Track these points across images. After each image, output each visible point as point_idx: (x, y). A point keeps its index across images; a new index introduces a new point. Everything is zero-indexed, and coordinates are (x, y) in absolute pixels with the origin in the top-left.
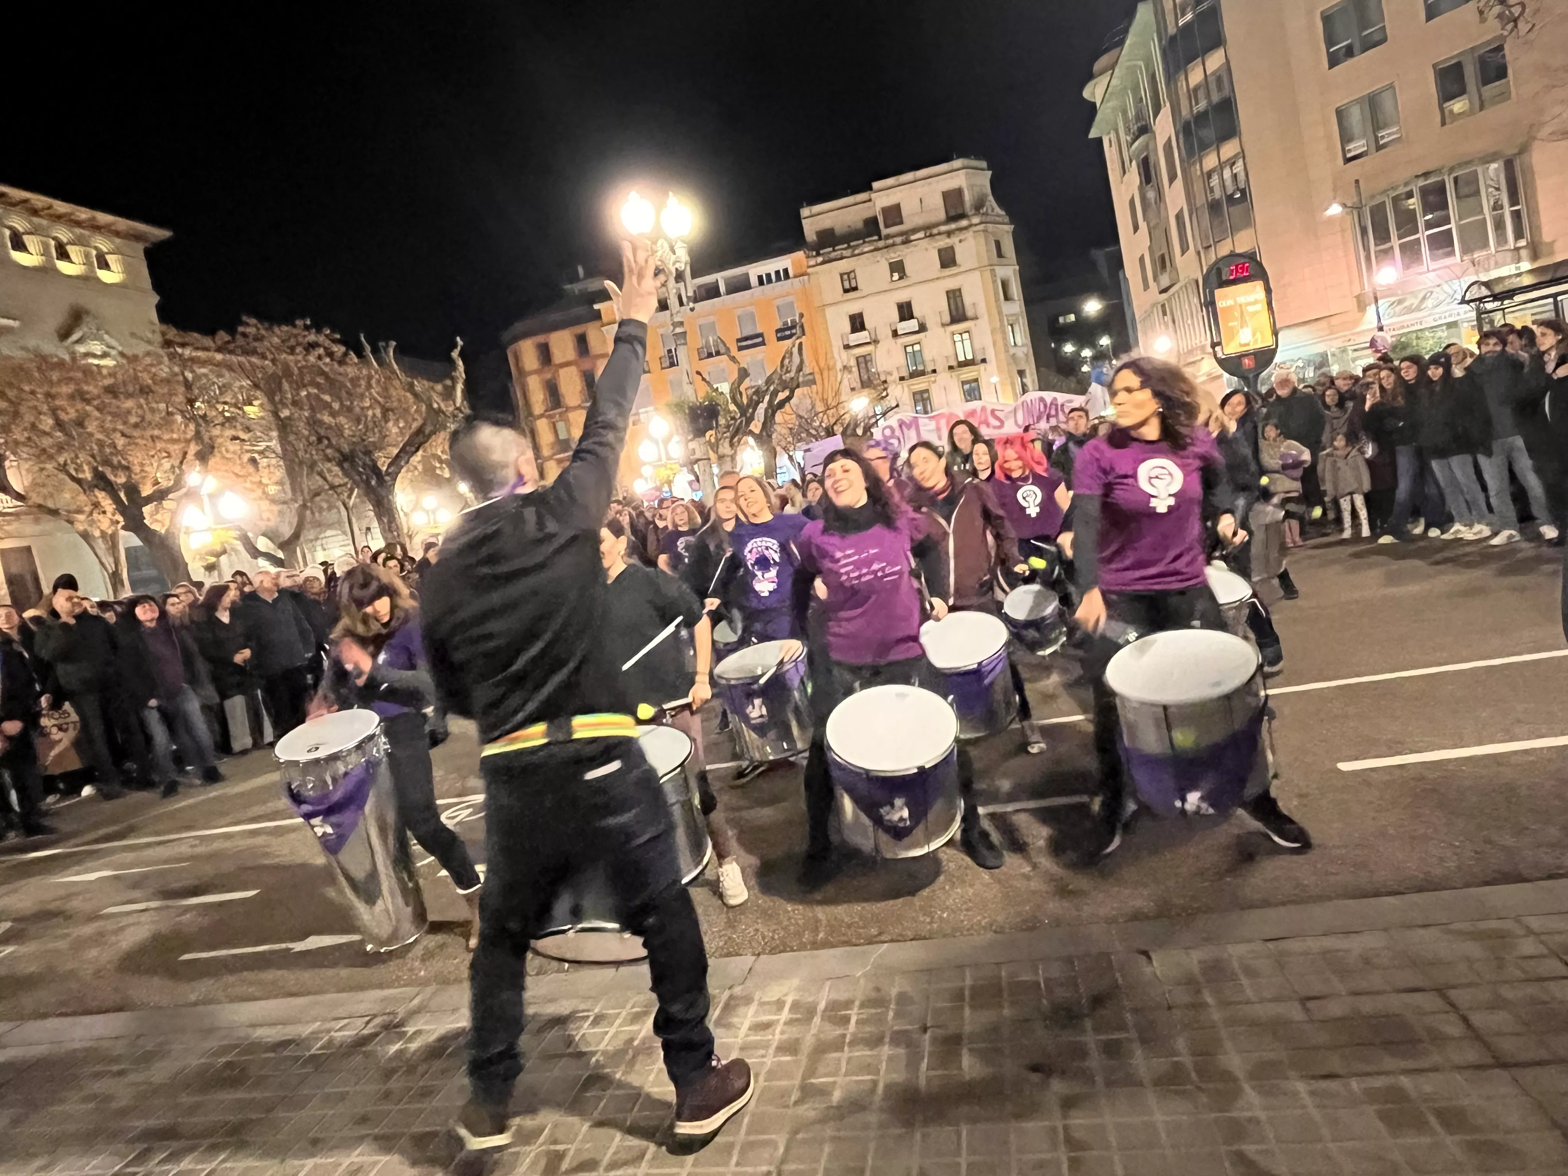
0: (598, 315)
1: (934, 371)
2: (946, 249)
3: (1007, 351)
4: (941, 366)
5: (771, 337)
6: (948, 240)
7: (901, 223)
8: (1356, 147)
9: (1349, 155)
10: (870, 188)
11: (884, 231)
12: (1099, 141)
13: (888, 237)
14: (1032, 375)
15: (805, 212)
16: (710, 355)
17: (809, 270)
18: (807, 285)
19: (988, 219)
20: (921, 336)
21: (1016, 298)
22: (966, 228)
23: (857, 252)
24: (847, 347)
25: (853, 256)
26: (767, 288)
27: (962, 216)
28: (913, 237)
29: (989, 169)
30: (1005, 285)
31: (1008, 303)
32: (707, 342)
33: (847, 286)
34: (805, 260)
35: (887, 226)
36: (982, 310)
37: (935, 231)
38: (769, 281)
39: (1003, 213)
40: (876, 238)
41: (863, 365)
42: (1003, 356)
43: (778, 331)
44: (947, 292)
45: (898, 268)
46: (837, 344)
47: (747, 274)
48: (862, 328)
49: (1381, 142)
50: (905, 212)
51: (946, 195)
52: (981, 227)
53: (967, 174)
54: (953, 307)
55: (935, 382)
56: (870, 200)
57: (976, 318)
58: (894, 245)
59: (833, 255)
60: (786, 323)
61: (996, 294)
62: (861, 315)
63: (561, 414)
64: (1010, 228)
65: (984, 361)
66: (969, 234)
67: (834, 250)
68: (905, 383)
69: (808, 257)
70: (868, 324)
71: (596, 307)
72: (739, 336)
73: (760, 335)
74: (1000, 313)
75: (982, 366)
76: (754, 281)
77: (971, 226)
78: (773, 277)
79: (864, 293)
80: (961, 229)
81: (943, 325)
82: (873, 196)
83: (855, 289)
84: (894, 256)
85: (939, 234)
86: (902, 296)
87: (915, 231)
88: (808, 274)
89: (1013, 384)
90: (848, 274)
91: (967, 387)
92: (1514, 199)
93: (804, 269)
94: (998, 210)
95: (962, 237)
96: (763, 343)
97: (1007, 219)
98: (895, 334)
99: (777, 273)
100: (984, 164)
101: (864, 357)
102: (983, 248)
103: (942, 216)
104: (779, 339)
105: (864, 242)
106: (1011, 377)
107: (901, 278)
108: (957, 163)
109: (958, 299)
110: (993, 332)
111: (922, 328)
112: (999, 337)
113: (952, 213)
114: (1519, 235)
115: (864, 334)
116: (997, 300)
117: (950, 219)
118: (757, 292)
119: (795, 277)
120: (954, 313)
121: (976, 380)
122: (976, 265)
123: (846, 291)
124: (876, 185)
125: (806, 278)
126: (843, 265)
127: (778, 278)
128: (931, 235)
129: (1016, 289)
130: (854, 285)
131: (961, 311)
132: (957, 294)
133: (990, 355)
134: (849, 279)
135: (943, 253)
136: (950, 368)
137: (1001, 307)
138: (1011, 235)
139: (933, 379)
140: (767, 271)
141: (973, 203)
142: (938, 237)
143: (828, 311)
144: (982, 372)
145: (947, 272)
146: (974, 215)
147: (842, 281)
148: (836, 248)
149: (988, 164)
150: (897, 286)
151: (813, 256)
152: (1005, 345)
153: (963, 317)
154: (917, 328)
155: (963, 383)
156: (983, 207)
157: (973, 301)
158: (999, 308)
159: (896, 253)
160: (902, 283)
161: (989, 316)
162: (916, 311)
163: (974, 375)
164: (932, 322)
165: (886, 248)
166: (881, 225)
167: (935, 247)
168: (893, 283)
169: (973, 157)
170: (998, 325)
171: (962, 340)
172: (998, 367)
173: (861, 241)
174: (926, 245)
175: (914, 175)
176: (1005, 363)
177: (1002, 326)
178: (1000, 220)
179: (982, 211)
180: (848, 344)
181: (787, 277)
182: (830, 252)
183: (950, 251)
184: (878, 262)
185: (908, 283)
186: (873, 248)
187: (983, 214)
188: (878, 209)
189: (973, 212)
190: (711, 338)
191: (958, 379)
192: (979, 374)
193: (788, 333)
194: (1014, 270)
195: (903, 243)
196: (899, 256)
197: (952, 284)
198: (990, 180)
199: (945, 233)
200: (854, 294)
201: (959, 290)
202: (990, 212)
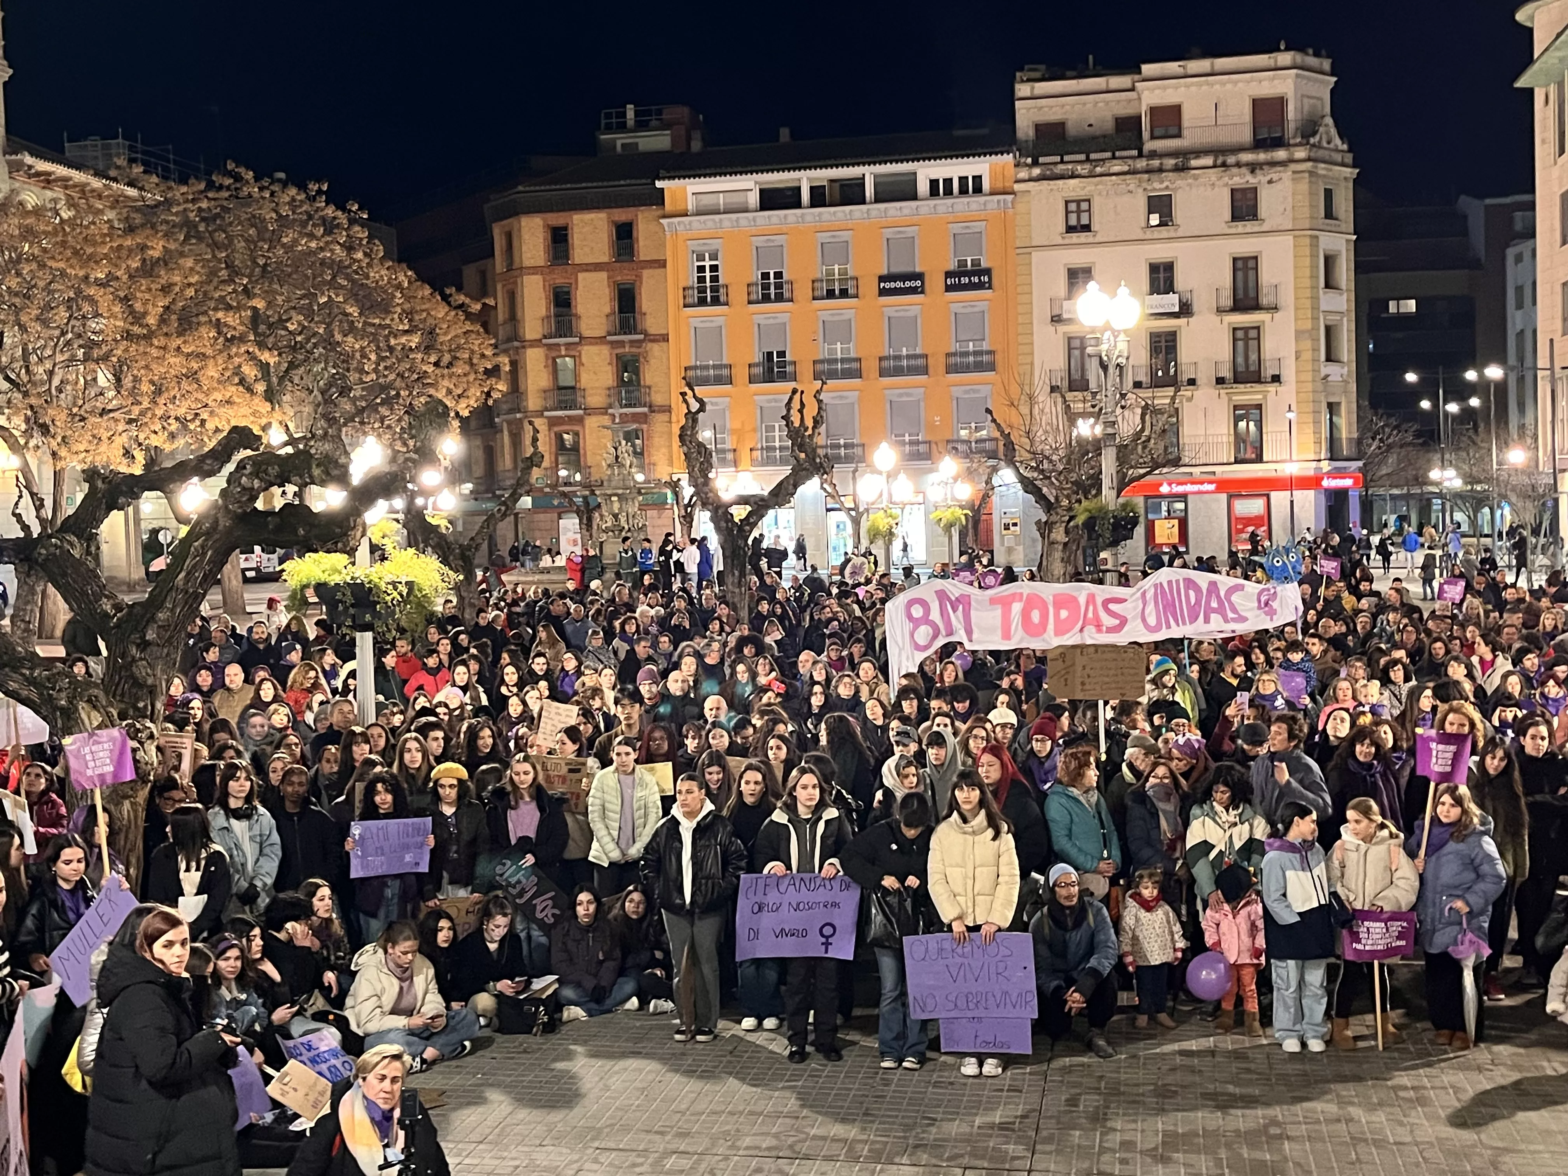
0: (658, 198)
1: (1192, 382)
2: (1244, 191)
3: (1316, 371)
4: (1205, 376)
5: (935, 282)
6: (1250, 177)
7: (1179, 135)
10: (1137, 72)
11: (1149, 145)
12: (1530, 92)
13: (1153, 155)
14: (1349, 412)
15: (1022, 90)
16: (830, 294)
17: (1017, 187)
18: (1010, 211)
19: (1321, 153)
20: (1182, 321)
21: (1343, 285)
22: (1283, 164)
23: (1098, 170)
24: (1057, 319)
25: (1092, 175)
26: (943, 204)
27: (1279, 143)
28: (1194, 163)
29: (1332, 74)
30: (1329, 261)
31: (1331, 293)
32: (830, 273)
33: (1073, 221)
34: (1011, 170)
35: (1153, 137)
36: (1287, 298)
37: (1231, 160)
38: (948, 192)
39: (1345, 147)
40: (1135, 153)
41: (1079, 354)
42: (1309, 376)
43: (948, 274)
44: (1235, 260)
45: (1160, 206)
46: (1041, 313)
47: (914, 175)
50: (1188, 118)
51: (1257, 104)
52: (1309, 165)
53: (1297, 76)
54: (1240, 284)
55: (1190, 399)
56: (1133, 89)
57: (1275, 309)
58: (1161, 170)
59: (1059, 168)
60: (964, 264)
61: (1314, 277)
62: (1088, 272)
63: (568, 345)
64: (1351, 173)
65: (1276, 379)
66: (1286, 175)
67: (1062, 162)
68: (1142, 393)
69: (1017, 165)
71: (659, 184)
72: (885, 272)
73: (920, 276)
75: (1272, 388)
76: (923, 187)
77: (1291, 161)
78: (955, 185)
79: (1097, 240)
80: (1273, 164)
81: (1220, 311)
82: (1138, 84)
83: (1087, 228)
84: (1159, 186)
85: (1238, 165)
86: (1161, 252)
87: (1198, 153)
88: (1013, 193)
89: (1317, 422)
90: (1078, 202)
91: (1240, 413)
93: (1009, 184)
94: (1338, 141)
95: (1275, 177)
96: (921, 290)
97: (1349, 158)
99: (963, 180)
100: (1326, 64)
101: (1082, 339)
102: (1303, 200)
103: (1246, 135)
104: (949, 288)
105: (1114, 157)
106: (1316, 412)
107: (1162, 224)
108: (1285, 58)
109: (1251, 274)
110: (1299, 334)
111: (1185, 310)
112: (1307, 344)
113: (1263, 134)
116: (1314, 287)
117: (1259, 144)
118: (923, 207)
119: (992, 194)
120: (1241, 295)
121: (1259, 407)
122: (1290, 226)
123: (1070, 229)
124: (1147, 69)
125: (1010, 197)
126: (1072, 188)
127: (963, 191)
128: (1224, 165)
129: (1345, 274)
130: (1084, 221)
131: (1252, 294)
132: (1251, 264)
133: (1289, 374)
134: (1079, 212)
135: (1238, 196)
136: (1220, 381)
137: (1318, 298)
138: (1351, 185)
139: (1189, 394)
140: (948, 176)
141: (1299, 124)
142: (1235, 170)
143: (1036, 255)
144: (1271, 396)
145: (1240, 227)
146: (1299, 145)
147: (1067, 212)
148: (1066, 158)
149: (1333, 65)
150: (1156, 235)
151: (1027, 165)
152: (1315, 360)
153: (1253, 303)
154: (1177, 309)
155: (1236, 408)
156: (1314, 134)
157: (1274, 281)
158: (1315, 299)
159: (1162, 182)
160: (1164, 232)
161: (1297, 309)
162: (1181, 281)
163: (1257, 398)
164: (1203, 303)
165: (1147, 172)
166: (1146, 135)
167: (1227, 185)
168: (1149, 231)
169: (1311, 51)
170: (1308, 325)
171: (1246, 339)
172: (1298, 392)
173: (1108, 154)
174: (1214, 179)
175: (1212, 65)
176: (1309, 387)
177: (1316, 328)
178: (1338, 157)
179: (1312, 140)
180: (1059, 316)
181: (978, 190)
182: (1056, 164)
183: (1250, 195)
184: (1130, 192)
185: (1173, 235)
186: (1126, 168)
187: (1314, 145)
188: (1144, 109)
189: (1298, 140)
190: (836, 267)
191: (1230, 400)
192: (1265, 398)
193: (965, 280)
194: (1348, 241)
195: (1177, 169)
196: (1167, 188)
197: (1244, 247)
198: (1332, 91)
199: (1247, 164)
200: (1083, 237)
201: (1256, 258)
202: (1325, 144)
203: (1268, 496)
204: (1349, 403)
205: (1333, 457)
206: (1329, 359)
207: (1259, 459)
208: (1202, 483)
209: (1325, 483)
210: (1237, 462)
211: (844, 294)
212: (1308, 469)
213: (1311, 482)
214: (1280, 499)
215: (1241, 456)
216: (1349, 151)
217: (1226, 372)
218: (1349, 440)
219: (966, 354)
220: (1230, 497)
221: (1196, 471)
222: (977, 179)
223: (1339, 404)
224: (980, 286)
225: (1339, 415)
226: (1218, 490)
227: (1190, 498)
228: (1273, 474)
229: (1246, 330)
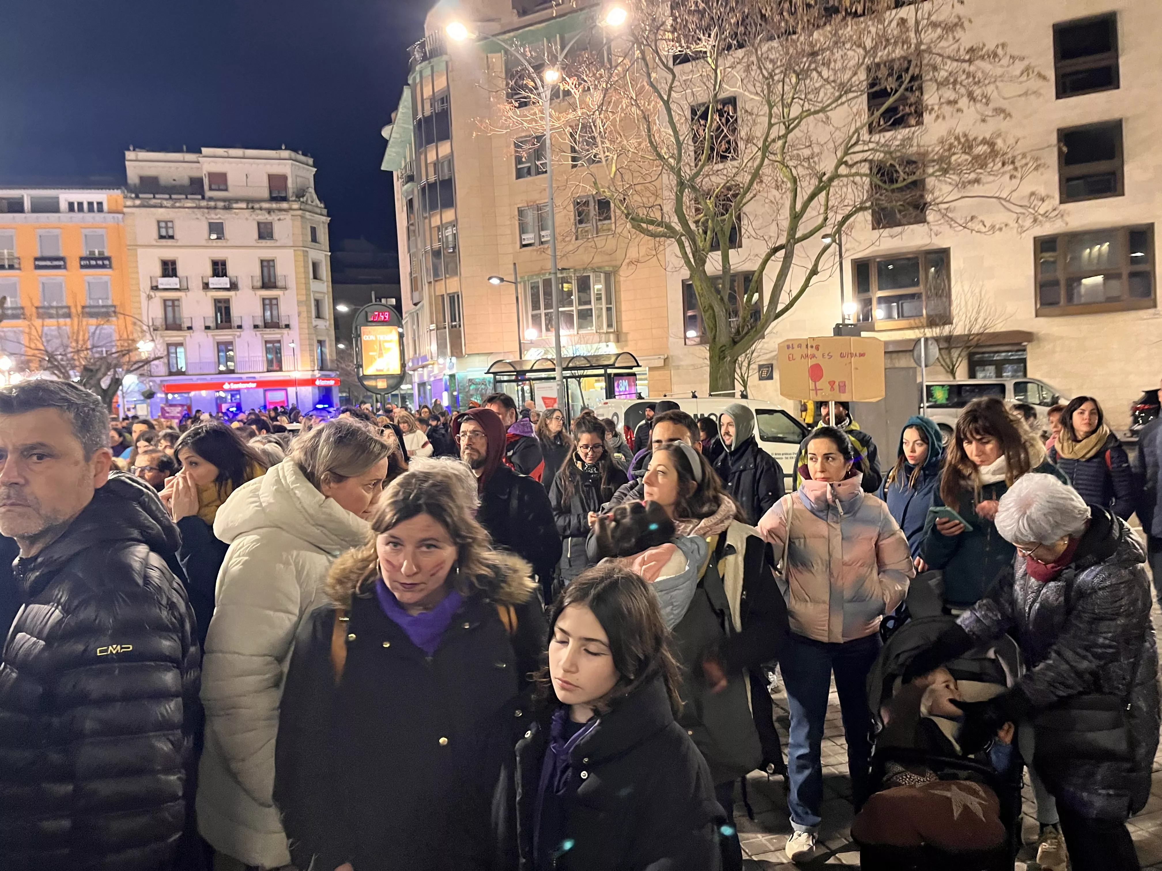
1: (240, 327)
2: (265, 223)
3: (310, 323)
4: (248, 324)
5: (73, 263)
6: (267, 216)
7: (226, 190)
8: (529, 238)
9: (524, 243)
10: (201, 152)
11: (208, 194)
12: (391, 174)
13: (211, 199)
14: (331, 346)
15: (130, 155)
17: (125, 210)
18: (121, 224)
19: (308, 207)
20: (232, 293)
21: (324, 277)
22: (286, 210)
23: (177, 205)
24: (155, 288)
25: (173, 207)
26: (77, 216)
27: (284, 199)
28: (235, 206)
29: (314, 166)
30: (315, 265)
31: (316, 282)
33: (163, 232)
34: (122, 199)
35: (211, 189)
36: (292, 283)
37: (257, 206)
38: (81, 210)
39: (322, 205)
40: (200, 197)
41: (170, 309)
42: (305, 326)
43: (82, 259)
44: (262, 261)
45: (217, 229)
46: (145, 285)
47: (58, 198)
48: (174, 274)
49: (543, 240)
50: (231, 180)
51: (271, 177)
52: (300, 212)
53: (292, 164)
54: (265, 274)
55: (239, 336)
56: (198, 162)
57: (285, 288)
58: (215, 208)
59: (153, 202)
60: (93, 253)
61: (306, 272)
62: (174, 263)
64: (326, 219)
65: (287, 326)
66: (288, 217)
67: (154, 198)
68: (210, 333)
69: (125, 197)
70: (180, 271)
72: (38, 255)
73: (62, 259)
74: (308, 289)
75: (285, 331)
76: (63, 206)
77: (291, 209)
78: (85, 206)
79: (178, 244)
80: (280, 210)
81: (254, 288)
82: (200, 159)
83: (172, 237)
84: (216, 217)
85: (261, 209)
86: (219, 254)
87: (237, 200)
88: (123, 213)
89: (312, 351)
90: (166, 222)
91: (269, 345)
92: (609, 301)
93: (120, 208)
94: (318, 202)
95: (282, 217)
96: (65, 267)
97: (325, 211)
98: (206, 286)
99: (90, 204)
100: (310, 161)
101: (173, 301)
102: (298, 231)
103: (266, 194)
104: (82, 267)
105: (187, 198)
106: (311, 345)
107: (218, 238)
108: (285, 154)
109: (272, 269)
110: (299, 303)
112: (304, 309)
113: (275, 194)
114: (610, 325)
115: (175, 280)
116: (307, 278)
117: (273, 199)
118: (64, 217)
119: (109, 212)
120: (266, 280)
121: (279, 342)
122: (291, 244)
123: (161, 237)
124: (205, 150)
125: (120, 216)
126: (161, 213)
127: (91, 209)
128: (253, 208)
129: (325, 271)
130: (171, 233)
131: (272, 280)
132: (271, 263)
133: (294, 323)
134: (167, 228)
135: (262, 226)
136: (256, 327)
137: (309, 284)
138: (327, 226)
139: (238, 333)
140: (80, 201)
141: (295, 190)
142: (259, 212)
143: (140, 251)
144: (285, 336)
145: (264, 243)
146: (295, 201)
147: (159, 228)
148: (157, 196)
149: (314, 162)
150: (214, 244)
151: (131, 198)
152: (309, 317)
153: (273, 285)
154: (228, 286)
155: (266, 342)
156: (303, 196)
157: (284, 273)
158: (307, 284)
159: (216, 215)
160: (220, 243)
161: (297, 289)
162: (230, 271)
163: (277, 337)
164: (244, 283)
165: (208, 208)
166: (206, 187)
167: (254, 219)
168: (210, 241)
169: (300, 152)
170: (304, 298)
171: (271, 305)
172: (300, 334)
173: (184, 196)
174: (247, 215)
175: (244, 153)
176: (306, 331)
177: (308, 300)
178: (318, 211)
179: (302, 199)
180: (157, 287)
181: (100, 210)
182: (150, 199)
183: (269, 226)
184: (197, 219)
185: (225, 244)
186: (194, 205)
187: (303, 202)
188: (204, 172)
189: (294, 198)
190: (6, 251)
191: (263, 337)
192: (282, 337)
193: (93, 263)
194: (326, 255)
195: (225, 208)
196: (220, 218)
197: (267, 254)
198: (314, 175)
199: (266, 209)
200: (170, 242)
201: (273, 261)
202: (309, 202)
203: (286, 390)
204: (330, 340)
205: (322, 369)
206: (318, 316)
207: (281, 370)
208: (248, 383)
209: (318, 383)
210: (268, 371)
211: (11, 267)
212: (308, 375)
213: (311, 382)
214: (291, 390)
215: (271, 368)
216: (325, 208)
217: (260, 323)
218: (332, 361)
219: (98, 307)
220: (265, 391)
221: (244, 376)
222: (100, 204)
223: (324, 341)
224: (103, 266)
225: (325, 347)
226: (258, 387)
227: (242, 392)
228: (288, 378)
229: (271, 299)
